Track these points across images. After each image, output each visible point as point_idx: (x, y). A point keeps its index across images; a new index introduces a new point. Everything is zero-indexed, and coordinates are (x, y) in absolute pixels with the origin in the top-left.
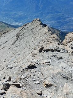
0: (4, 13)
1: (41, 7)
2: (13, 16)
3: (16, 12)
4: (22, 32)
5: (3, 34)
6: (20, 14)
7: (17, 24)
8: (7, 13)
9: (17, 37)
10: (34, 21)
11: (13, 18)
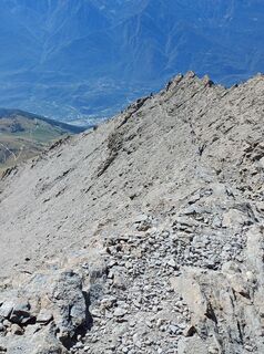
0: (46, 87)
1: (171, 58)
2: (75, 97)
3: (86, 82)
4: (133, 127)
5: (53, 147)
6: (100, 86)
7: (89, 121)
8: (53, 86)
9: (109, 146)
10: (174, 84)
11: (77, 103)
